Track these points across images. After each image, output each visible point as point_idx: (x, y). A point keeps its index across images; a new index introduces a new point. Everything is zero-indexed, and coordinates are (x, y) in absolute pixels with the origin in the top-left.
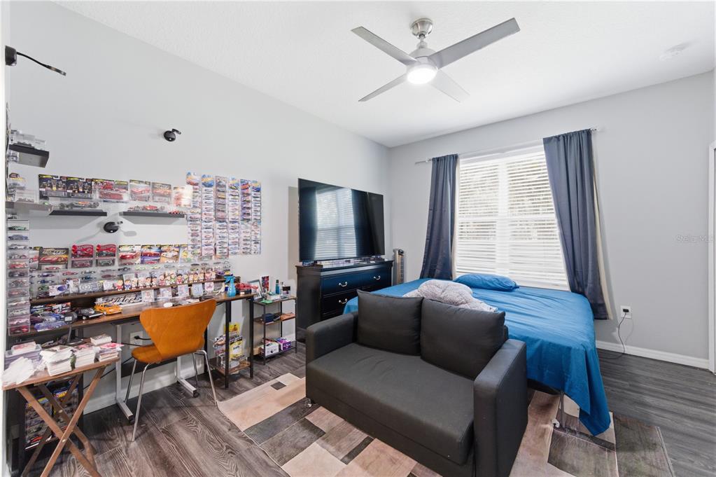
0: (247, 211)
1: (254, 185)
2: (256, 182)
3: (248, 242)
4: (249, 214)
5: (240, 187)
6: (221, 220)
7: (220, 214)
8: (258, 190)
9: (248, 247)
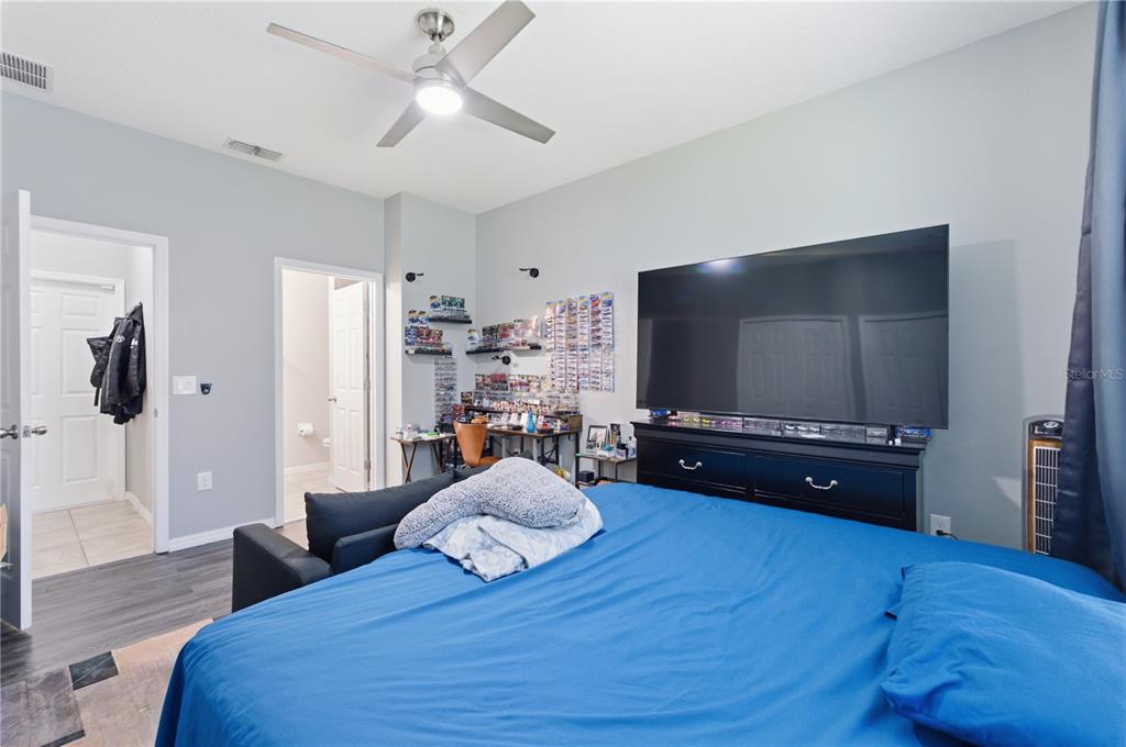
0: (597, 334)
1: (604, 298)
2: (607, 294)
3: (599, 375)
4: (599, 337)
5: (590, 306)
6: (573, 348)
7: (571, 341)
8: (610, 303)
9: (599, 381)
